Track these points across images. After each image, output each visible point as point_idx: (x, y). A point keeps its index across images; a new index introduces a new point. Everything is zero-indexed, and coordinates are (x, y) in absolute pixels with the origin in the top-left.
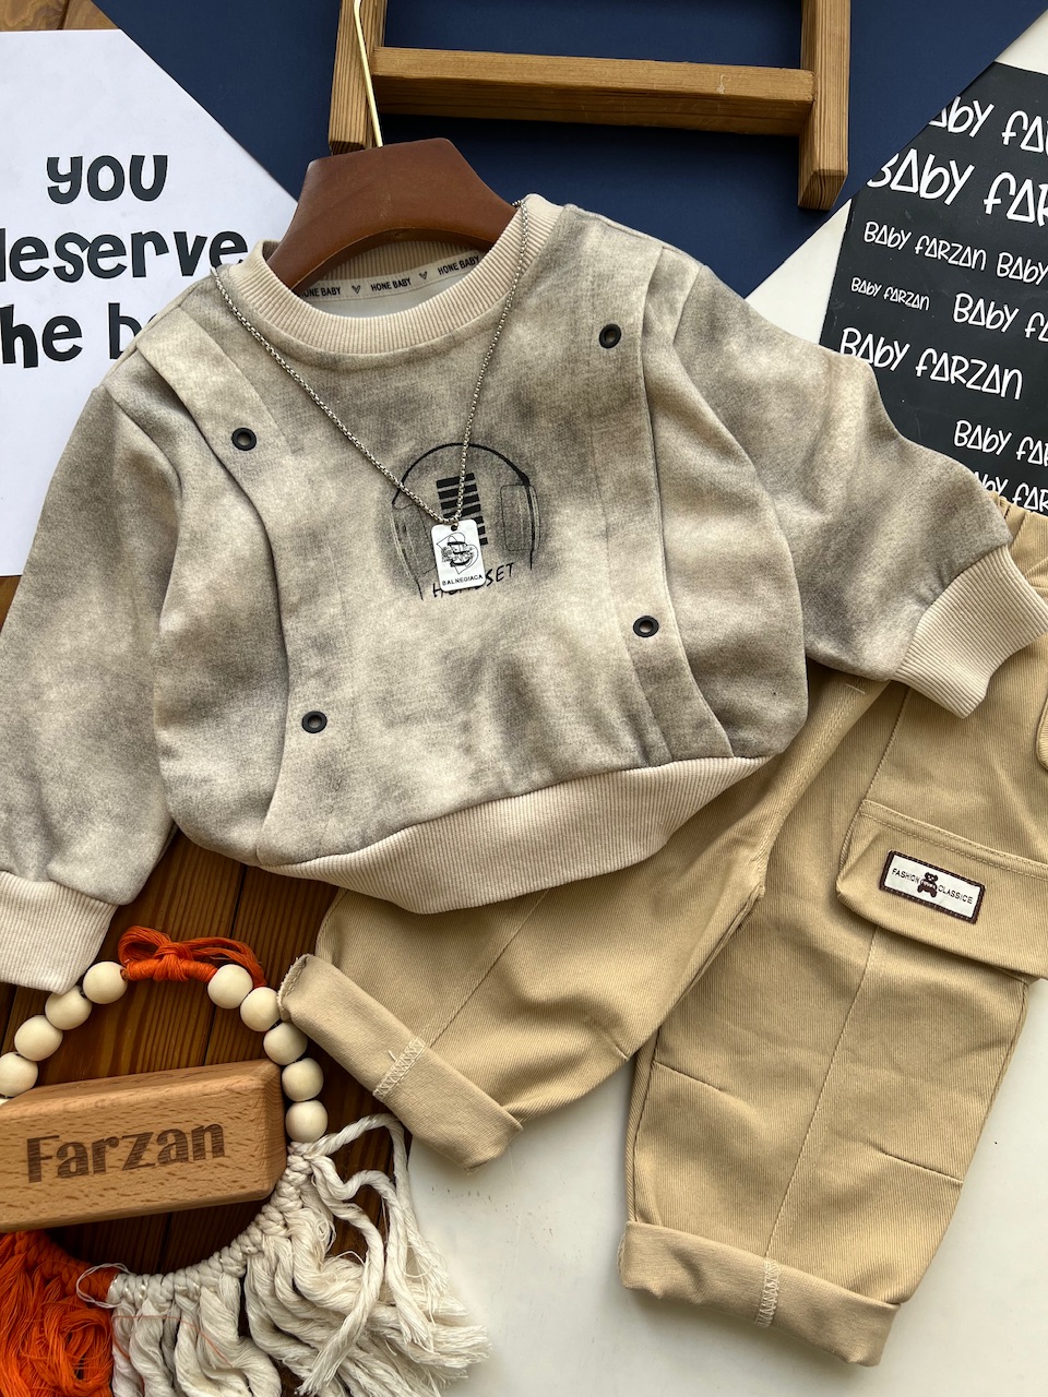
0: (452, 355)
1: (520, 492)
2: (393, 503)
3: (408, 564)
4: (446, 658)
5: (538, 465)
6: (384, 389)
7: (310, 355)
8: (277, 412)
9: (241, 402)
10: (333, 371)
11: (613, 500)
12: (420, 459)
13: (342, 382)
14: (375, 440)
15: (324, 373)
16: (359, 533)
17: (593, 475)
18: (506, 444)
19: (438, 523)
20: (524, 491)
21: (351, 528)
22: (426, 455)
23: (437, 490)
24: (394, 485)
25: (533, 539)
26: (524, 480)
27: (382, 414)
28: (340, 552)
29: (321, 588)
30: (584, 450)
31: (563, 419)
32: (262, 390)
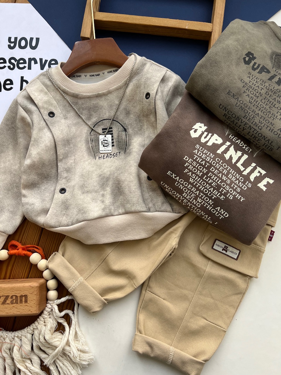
0: (109, 96)
1: (124, 133)
2: (90, 133)
3: (93, 150)
4: (100, 176)
6: (90, 103)
7: (71, 93)
8: (61, 108)
9: (51, 104)
10: (77, 98)
12: (98, 123)
13: (79, 101)
14: (87, 116)
15: (74, 98)
17: (143, 131)
18: (121, 120)
20: (125, 133)
21: (79, 140)
22: (100, 122)
23: (102, 131)
24: (91, 128)
25: (126, 146)
26: (125, 130)
27: (89, 110)
28: (75, 146)
29: (69, 155)
30: (142, 124)
31: (137, 116)
32: (57, 102)
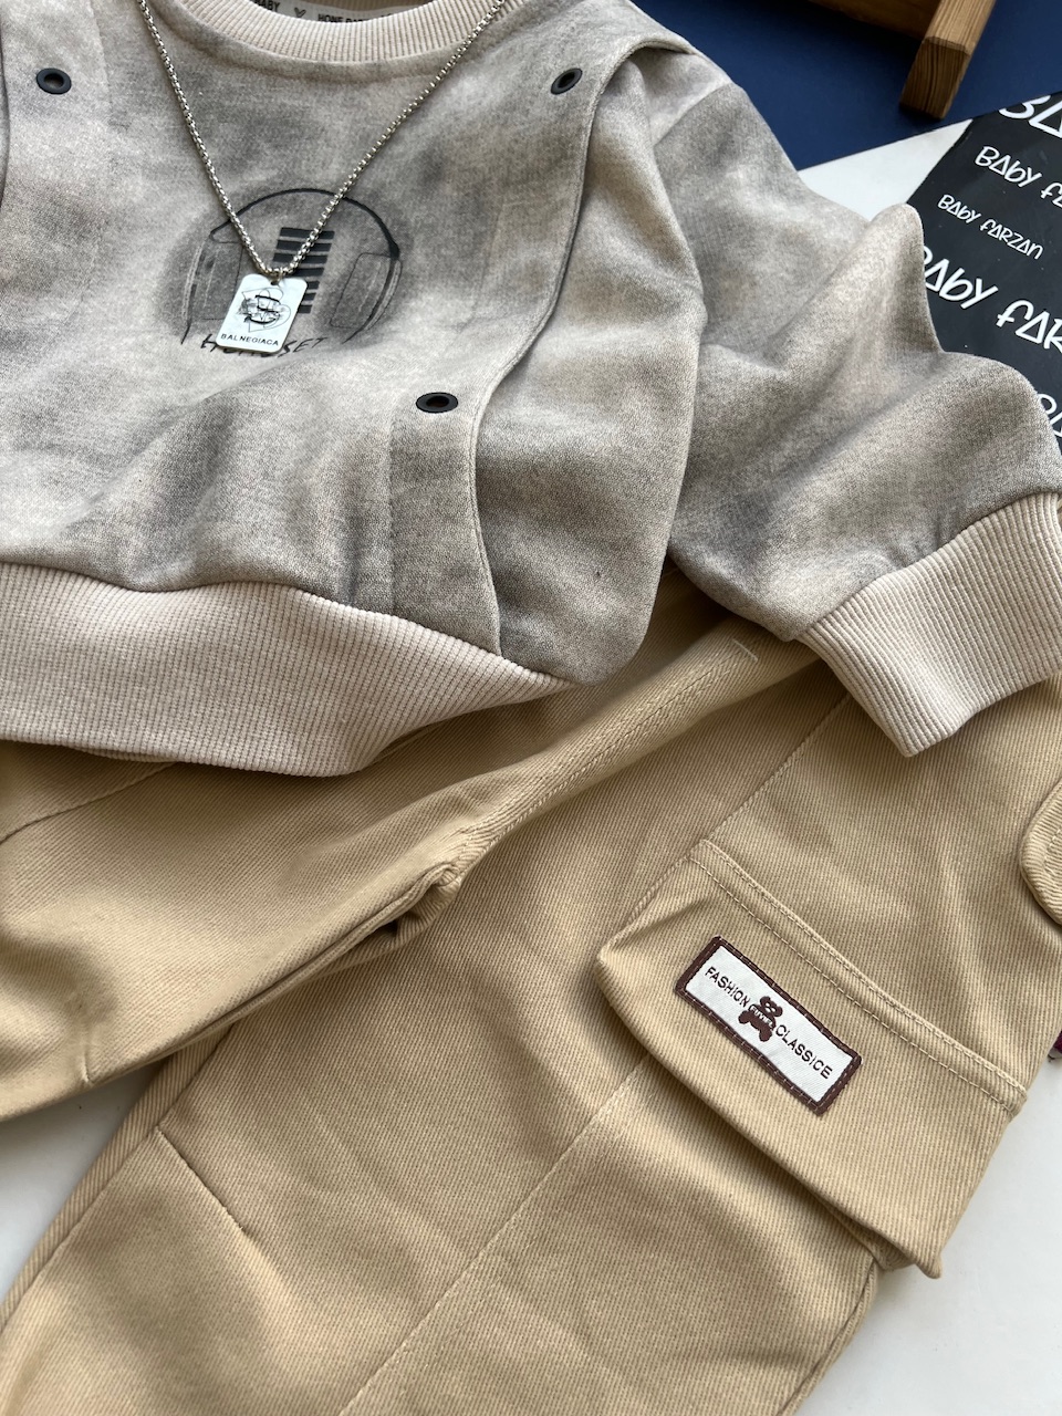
0: (371, 90)
1: (382, 265)
2: (213, 232)
4: (164, 412)
5: (419, 239)
6: (266, 101)
7: (188, 24)
8: (119, 75)
9: (75, 43)
10: (211, 55)
11: (496, 293)
12: (273, 195)
13: (216, 73)
14: (227, 153)
15: (199, 54)
16: (148, 248)
17: (482, 262)
18: (392, 207)
19: (259, 271)
20: (388, 265)
21: (142, 240)
23: (276, 236)
24: (225, 213)
26: (394, 251)
27: (250, 128)
28: (109, 258)
29: (56, 284)
30: (484, 229)
31: (474, 186)
32: (110, 44)
